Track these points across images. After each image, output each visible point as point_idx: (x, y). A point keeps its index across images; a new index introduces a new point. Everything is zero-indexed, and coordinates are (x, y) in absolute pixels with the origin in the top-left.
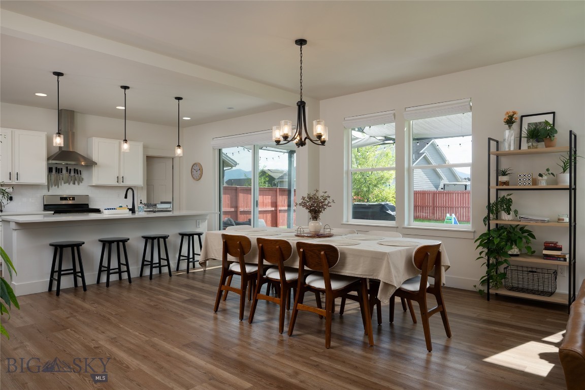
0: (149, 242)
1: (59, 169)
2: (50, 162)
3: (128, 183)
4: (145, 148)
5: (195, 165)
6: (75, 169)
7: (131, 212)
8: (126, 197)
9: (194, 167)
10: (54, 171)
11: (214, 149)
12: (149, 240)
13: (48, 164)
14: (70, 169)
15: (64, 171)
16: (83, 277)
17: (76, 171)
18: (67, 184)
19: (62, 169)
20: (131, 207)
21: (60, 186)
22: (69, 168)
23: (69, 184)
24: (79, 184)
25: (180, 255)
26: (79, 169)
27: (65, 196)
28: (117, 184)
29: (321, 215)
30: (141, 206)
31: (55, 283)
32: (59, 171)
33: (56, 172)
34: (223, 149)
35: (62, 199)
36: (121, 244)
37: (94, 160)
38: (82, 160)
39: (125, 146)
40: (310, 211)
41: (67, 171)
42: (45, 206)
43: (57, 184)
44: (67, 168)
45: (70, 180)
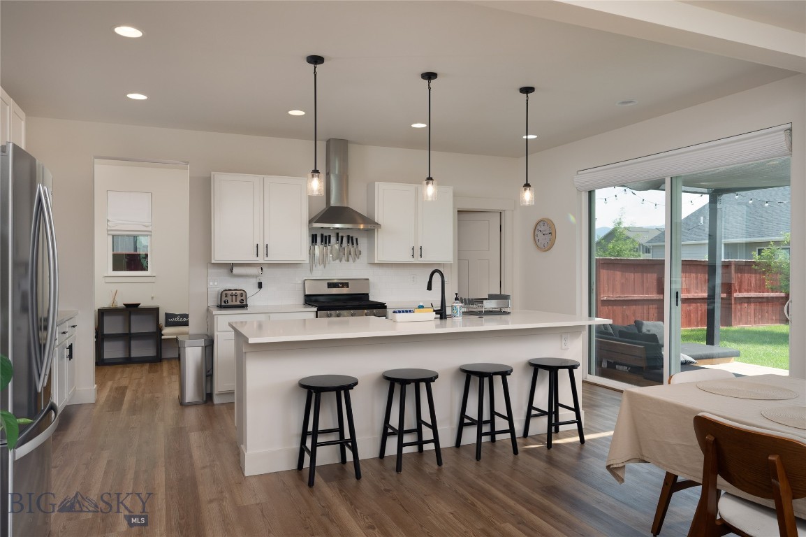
0: (475, 381)
1: (326, 236)
2: (313, 225)
3: (430, 257)
4: (456, 195)
5: (541, 224)
6: (348, 236)
7: (439, 316)
8: (429, 288)
9: (538, 227)
10: (319, 239)
11: (579, 191)
12: (473, 377)
13: (310, 229)
14: (342, 237)
15: (333, 240)
16: (354, 450)
17: (350, 239)
18: (338, 261)
19: (330, 236)
20: (438, 306)
21: (327, 265)
22: (340, 235)
23: (341, 261)
24: (354, 261)
25: (530, 407)
26: (354, 235)
27: (335, 281)
28: (411, 259)
30: (458, 305)
31: (307, 458)
32: (326, 240)
33: (322, 241)
34: (596, 191)
35: (331, 285)
36: (423, 386)
37: (376, 221)
38: (359, 220)
39: (430, 190)
41: (338, 240)
42: (307, 296)
43: (324, 259)
44: (338, 234)
45: (341, 254)
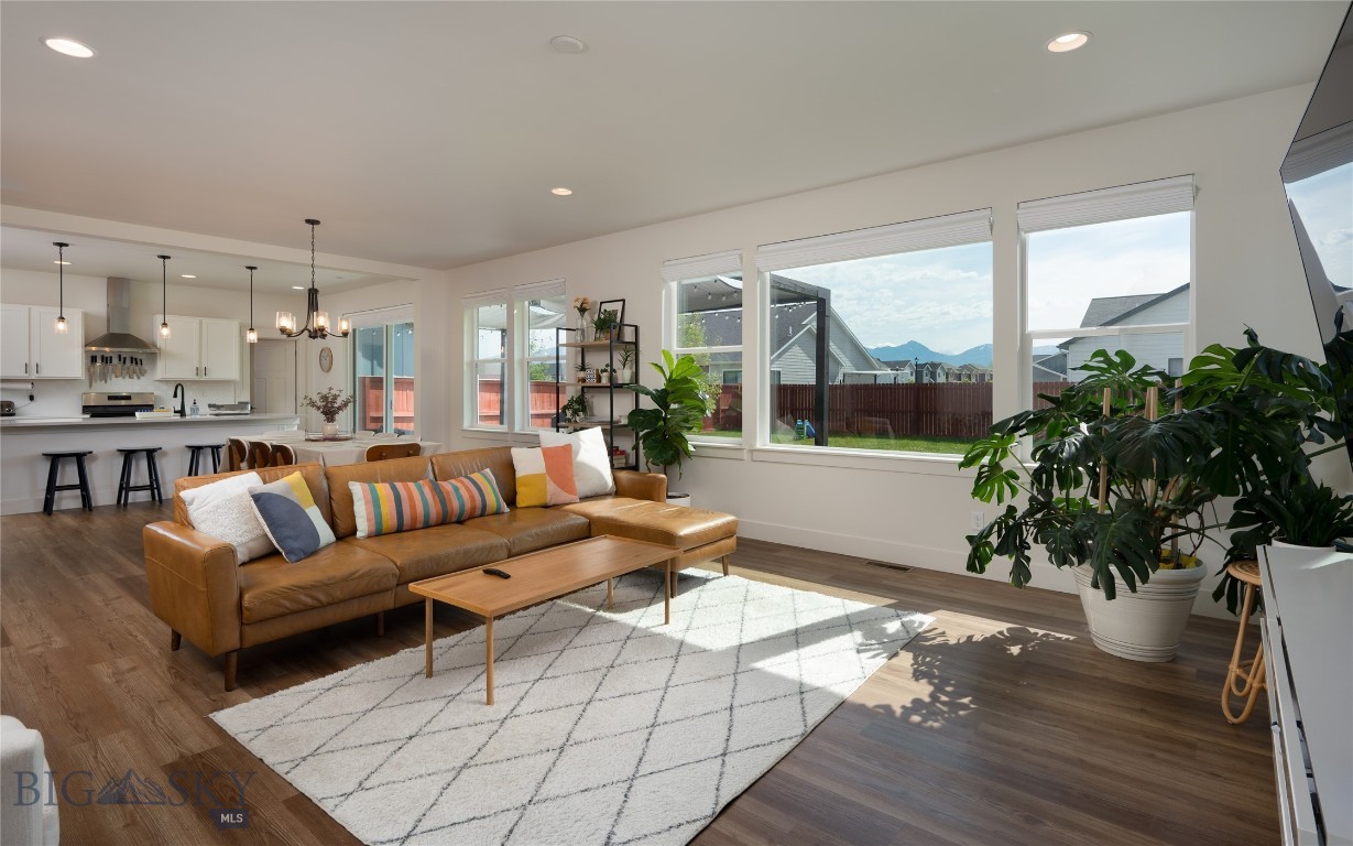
1: (107, 358)
2: (88, 348)
5: (324, 351)
6: (132, 358)
7: (179, 415)
8: (175, 396)
9: (322, 354)
10: (99, 360)
13: (87, 351)
14: (125, 359)
15: (115, 360)
17: (134, 361)
18: (121, 378)
19: (111, 358)
20: (179, 408)
21: (109, 380)
22: (122, 356)
23: (123, 378)
24: (139, 378)
26: (139, 358)
27: (115, 394)
28: (197, 378)
29: (337, 417)
32: (107, 360)
33: (102, 362)
35: (110, 398)
37: (159, 348)
38: (142, 346)
40: (324, 413)
41: (120, 361)
42: (84, 407)
43: (104, 377)
44: (120, 356)
45: (124, 372)
